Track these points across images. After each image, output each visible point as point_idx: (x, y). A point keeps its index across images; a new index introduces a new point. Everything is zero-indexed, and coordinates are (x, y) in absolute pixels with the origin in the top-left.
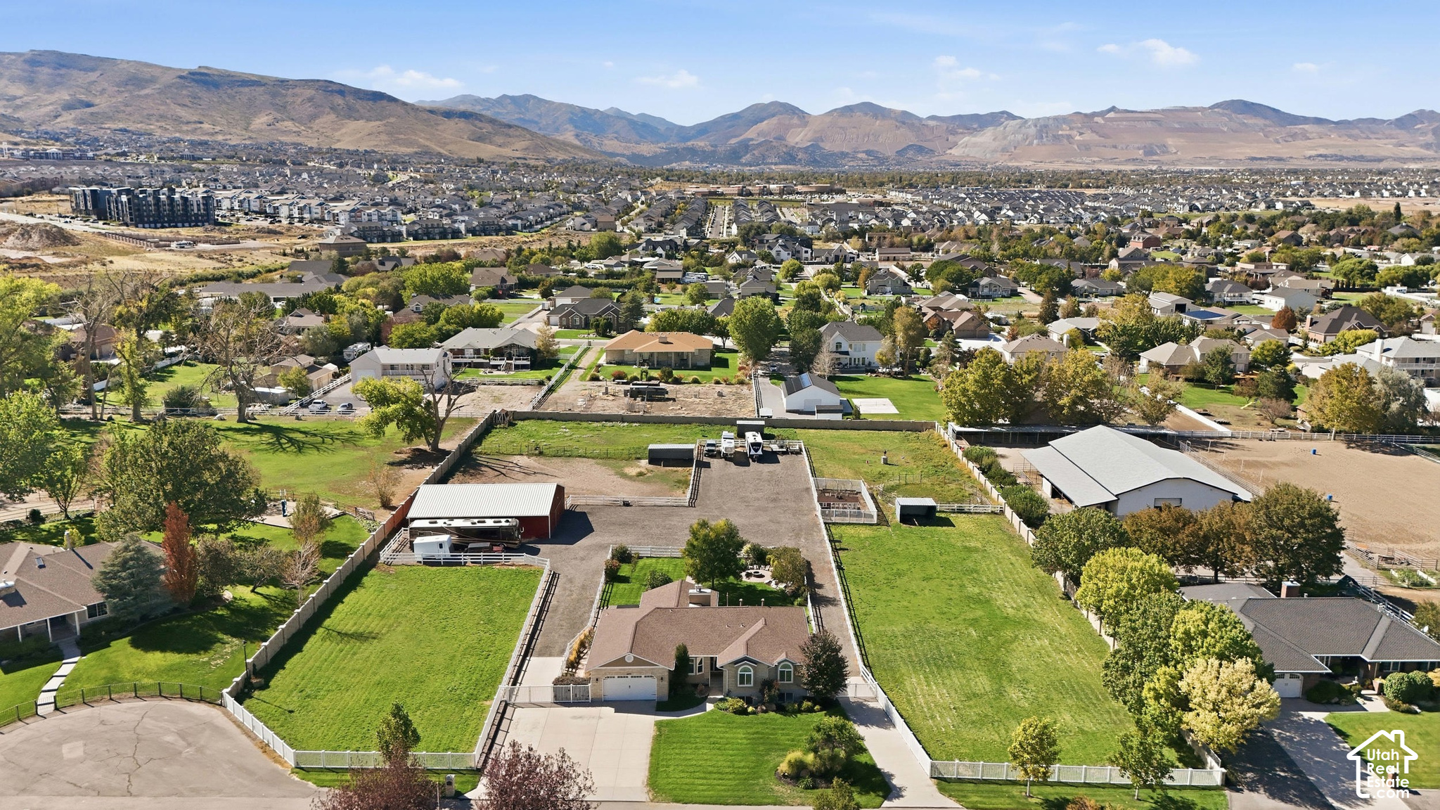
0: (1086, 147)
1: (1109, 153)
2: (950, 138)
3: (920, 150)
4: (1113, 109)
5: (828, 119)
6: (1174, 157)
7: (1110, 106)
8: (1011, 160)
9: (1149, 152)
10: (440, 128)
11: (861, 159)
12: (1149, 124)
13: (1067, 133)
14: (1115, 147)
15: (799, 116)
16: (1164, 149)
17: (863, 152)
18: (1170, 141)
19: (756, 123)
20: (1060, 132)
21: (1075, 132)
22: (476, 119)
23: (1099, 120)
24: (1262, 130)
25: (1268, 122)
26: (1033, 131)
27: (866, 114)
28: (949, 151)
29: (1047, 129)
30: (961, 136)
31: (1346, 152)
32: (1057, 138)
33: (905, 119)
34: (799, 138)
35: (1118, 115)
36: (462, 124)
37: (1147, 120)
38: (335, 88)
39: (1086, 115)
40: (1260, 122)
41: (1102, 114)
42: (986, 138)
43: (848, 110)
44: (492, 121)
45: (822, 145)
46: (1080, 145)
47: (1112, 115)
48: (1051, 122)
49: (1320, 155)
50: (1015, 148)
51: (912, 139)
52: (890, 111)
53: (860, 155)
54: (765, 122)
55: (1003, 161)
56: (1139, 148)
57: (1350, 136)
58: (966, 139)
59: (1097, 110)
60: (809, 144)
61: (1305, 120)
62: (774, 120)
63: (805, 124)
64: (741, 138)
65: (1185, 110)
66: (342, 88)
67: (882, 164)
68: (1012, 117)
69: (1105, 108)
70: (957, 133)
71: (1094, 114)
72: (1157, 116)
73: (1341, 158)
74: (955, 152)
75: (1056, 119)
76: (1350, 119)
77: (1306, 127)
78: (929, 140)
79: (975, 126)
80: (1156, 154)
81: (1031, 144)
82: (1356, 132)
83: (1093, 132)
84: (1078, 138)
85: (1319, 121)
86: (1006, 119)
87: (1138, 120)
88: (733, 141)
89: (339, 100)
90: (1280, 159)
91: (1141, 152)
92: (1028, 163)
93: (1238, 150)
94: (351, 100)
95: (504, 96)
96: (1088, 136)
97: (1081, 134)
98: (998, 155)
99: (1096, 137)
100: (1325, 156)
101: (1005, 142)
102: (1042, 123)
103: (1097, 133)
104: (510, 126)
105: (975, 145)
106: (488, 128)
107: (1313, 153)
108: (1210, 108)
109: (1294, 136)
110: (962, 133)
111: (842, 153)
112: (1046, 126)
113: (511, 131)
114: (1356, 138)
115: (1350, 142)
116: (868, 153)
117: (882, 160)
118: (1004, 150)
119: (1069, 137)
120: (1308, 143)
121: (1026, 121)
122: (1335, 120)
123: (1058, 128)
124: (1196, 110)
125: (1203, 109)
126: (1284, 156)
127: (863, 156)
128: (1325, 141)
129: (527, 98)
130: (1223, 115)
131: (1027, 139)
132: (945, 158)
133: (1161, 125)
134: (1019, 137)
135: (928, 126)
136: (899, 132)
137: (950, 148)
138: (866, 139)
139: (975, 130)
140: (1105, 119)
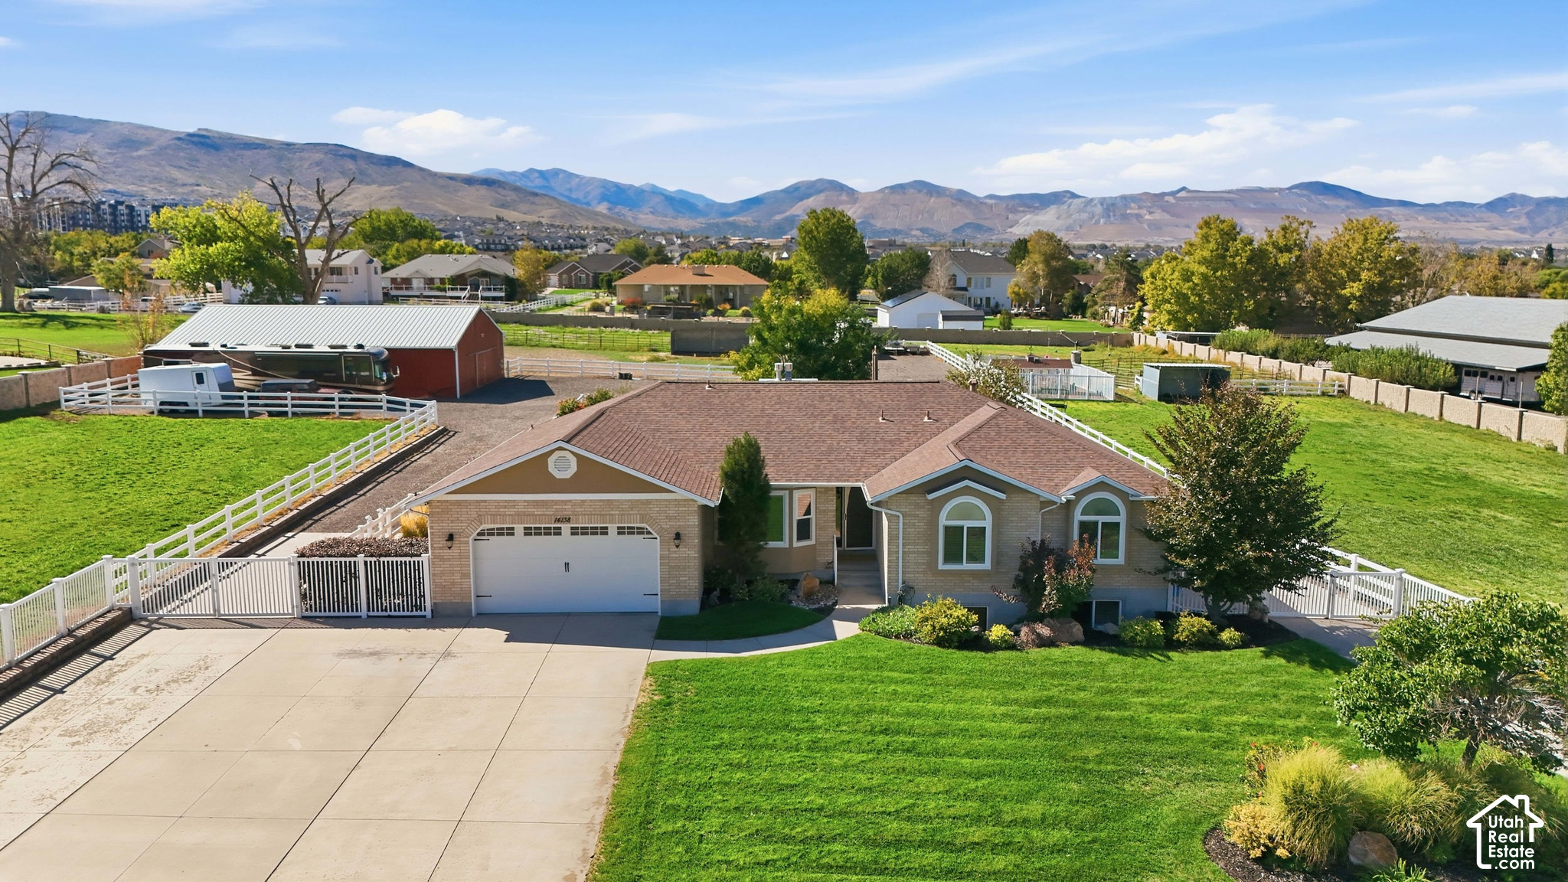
0: (1156, 226)
2: (1011, 216)
3: (978, 228)
4: (1184, 189)
5: (880, 196)
7: (1181, 186)
8: (1076, 239)
10: (459, 194)
11: (915, 236)
12: (1223, 204)
13: (1136, 211)
15: (848, 194)
17: (917, 229)
18: (1246, 221)
19: (802, 199)
20: (1128, 211)
21: (1143, 212)
22: (499, 186)
23: (1170, 199)
24: (1343, 211)
25: (1349, 203)
26: (1099, 209)
27: (920, 191)
28: (1009, 230)
29: (1114, 208)
30: (1022, 214)
31: (1433, 234)
32: (1125, 217)
33: (961, 197)
35: (1189, 195)
36: (483, 191)
37: (1221, 199)
38: (344, 152)
39: (1155, 195)
40: (1342, 203)
41: (1173, 194)
42: (1049, 214)
43: (899, 189)
44: (516, 189)
45: (872, 222)
46: (1151, 224)
47: (1183, 194)
48: (1119, 201)
50: (1081, 226)
51: (970, 218)
52: (945, 189)
53: (914, 233)
54: (812, 197)
57: (1438, 219)
58: (1028, 217)
59: (1167, 190)
61: (1390, 203)
62: (822, 197)
63: (855, 201)
64: (787, 214)
65: (1261, 190)
66: (354, 152)
68: (1074, 196)
69: (1175, 189)
70: (1019, 212)
71: (1164, 194)
72: (1232, 195)
74: (1017, 230)
75: (1124, 198)
76: (1437, 202)
77: (1391, 209)
78: (988, 219)
79: (1037, 205)
81: (1097, 222)
82: (1445, 214)
83: (1164, 211)
84: (1147, 217)
85: (1403, 204)
86: (1070, 198)
87: (1212, 199)
88: (778, 217)
89: (350, 165)
94: (363, 164)
95: (531, 170)
96: (1158, 215)
97: (1151, 213)
99: (1167, 217)
101: (1070, 221)
102: (1109, 202)
103: (1168, 212)
104: (536, 195)
105: (1037, 223)
106: (511, 196)
108: (1287, 189)
110: (1023, 212)
111: (895, 230)
112: (1113, 205)
113: (537, 200)
114: (1445, 220)
115: (1439, 224)
116: (922, 230)
117: (938, 237)
118: (1069, 229)
119: (1138, 216)
121: (1092, 200)
122: (1422, 202)
123: (1126, 206)
124: (1272, 190)
125: (1281, 190)
127: (918, 233)
128: (1410, 223)
129: (556, 172)
130: (1300, 196)
131: (1093, 217)
132: (1005, 236)
133: (1235, 205)
134: (1085, 216)
135: (985, 204)
136: (955, 210)
137: (1011, 227)
138: (920, 217)
139: (1037, 208)
140: (1175, 198)
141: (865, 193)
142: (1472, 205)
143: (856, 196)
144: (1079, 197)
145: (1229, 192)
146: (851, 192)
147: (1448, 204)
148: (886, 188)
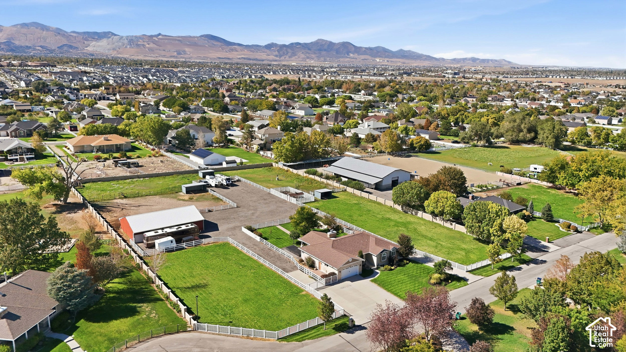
0: (151, 50)
1: (163, 53)
2: (85, 42)
3: (71, 47)
4: (160, 34)
5: (15, 29)
6: (189, 56)
7: (158, 33)
8: (118, 54)
9: (179, 53)
11: (39, 50)
12: (177, 42)
13: (142, 43)
14: (164, 50)
16: (184, 52)
17: (39, 46)
18: (187, 49)
20: (139, 43)
21: (145, 43)
23: (155, 38)
24: (220, 47)
25: (222, 44)
26: (126, 41)
27: (37, 28)
28: (86, 48)
29: (133, 41)
30: (91, 42)
31: (252, 57)
32: (138, 45)
33: (59, 32)
35: (163, 37)
37: (176, 40)
39: (148, 36)
40: (219, 44)
41: (155, 36)
42: (104, 43)
45: (13, 41)
46: (149, 49)
47: (160, 37)
48: (134, 38)
49: (243, 58)
50: (119, 49)
51: (65, 41)
52: (50, 27)
53: (38, 48)
55: (114, 54)
57: (251, 51)
58: (94, 43)
59: (153, 34)
60: (6, 41)
61: (234, 44)
63: (2, 31)
65: (190, 37)
67: (52, 53)
68: (114, 34)
69: (156, 34)
70: (88, 40)
71: (151, 36)
72: (180, 39)
73: (250, 59)
74: (90, 49)
75: (136, 37)
76: (250, 44)
77: (236, 47)
78: (74, 43)
79: (97, 37)
80: (182, 54)
81: (126, 47)
82: (253, 49)
84: (147, 46)
85: (239, 45)
86: (112, 35)
87: (173, 40)
90: (229, 59)
91: (175, 53)
92: (128, 56)
93: (213, 54)
96: (152, 45)
97: (148, 44)
98: (111, 51)
99: (156, 46)
100: (244, 58)
101: (114, 46)
102: (130, 38)
103: (155, 44)
105: (99, 46)
107: (240, 57)
108: (199, 37)
109: (232, 50)
110: (91, 40)
111: (27, 46)
114: (253, 52)
115: (251, 53)
116: (41, 46)
117: (52, 51)
118: (114, 49)
119: (143, 45)
120: (237, 53)
121: (122, 37)
122: (245, 45)
123: (138, 41)
124: (194, 37)
125: (197, 37)
126: (231, 58)
127: (40, 48)
128: (243, 52)
130: (205, 40)
131: (124, 45)
132: (85, 51)
133: (181, 43)
134: (120, 44)
135: (71, 35)
136: (57, 38)
137: (87, 47)
138: (39, 40)
139: (97, 39)
140: (158, 38)
141: (6, 27)
142: (260, 46)
144: (116, 35)
145: (179, 37)
147: (253, 45)
148: (18, 25)
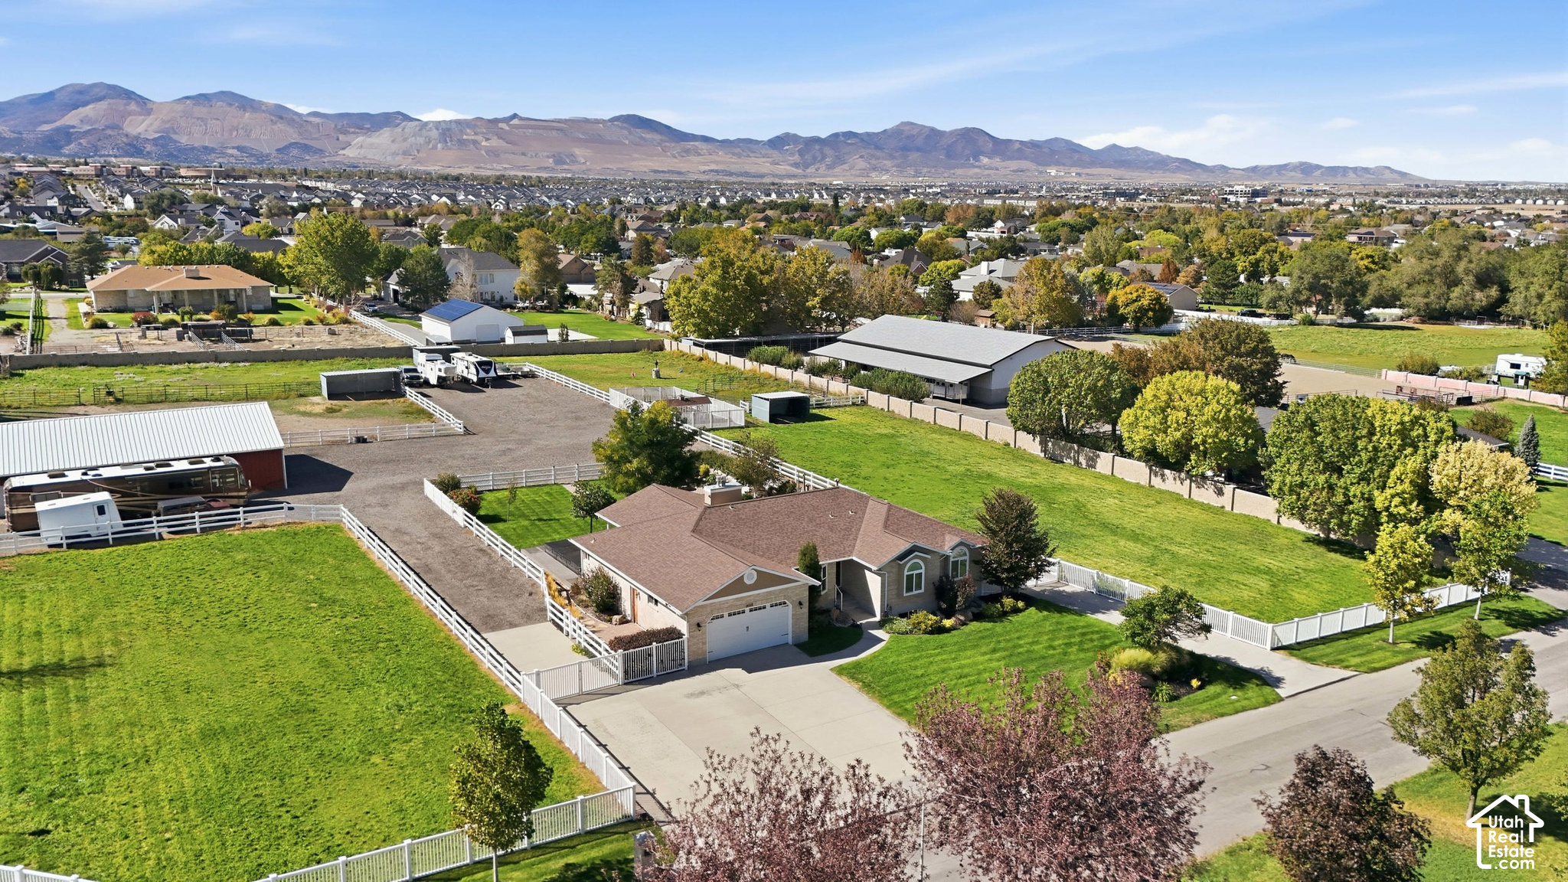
0: (494, 153)
1: (521, 160)
2: (341, 137)
3: (306, 148)
4: (515, 116)
5: (180, 107)
6: (584, 167)
7: (512, 114)
8: (415, 164)
9: (559, 161)
11: (233, 156)
12: (554, 133)
13: (472, 137)
14: (524, 154)
15: (137, 103)
16: (572, 157)
17: (234, 148)
18: (577, 151)
19: (75, 106)
20: (465, 137)
21: (479, 138)
23: (501, 125)
24: (659, 144)
25: (663, 138)
26: (434, 134)
27: (230, 105)
28: (341, 152)
29: (448, 132)
30: (352, 136)
31: (733, 168)
32: (462, 143)
33: (281, 114)
34: (141, 127)
35: (522, 122)
37: (551, 129)
39: (488, 121)
40: (657, 137)
41: (505, 120)
42: (383, 138)
43: (202, 99)
45: (175, 137)
46: (489, 151)
47: (515, 122)
48: (453, 126)
49: (712, 171)
50: (418, 151)
51: (294, 136)
52: (261, 103)
53: (230, 151)
54: (91, 106)
55: (406, 165)
56: (548, 157)
57: (734, 154)
58: (360, 139)
59: (500, 116)
60: (157, 135)
61: (694, 137)
62: (103, 105)
63: (149, 112)
64: (58, 123)
65: (587, 121)
67: (262, 162)
68: (407, 118)
69: (508, 114)
70: (348, 132)
71: (496, 121)
72: (561, 125)
73: (731, 174)
74: (351, 153)
75: (458, 123)
76: (732, 138)
77: (696, 144)
78: (315, 139)
79: (369, 126)
80: (564, 163)
81: (435, 147)
82: (738, 150)
83: (499, 138)
84: (484, 143)
85: (706, 139)
86: (402, 120)
87: (545, 128)
88: (46, 127)
90: (679, 173)
91: (551, 160)
92: (437, 168)
93: (641, 163)
96: (495, 142)
97: (487, 139)
98: (400, 158)
99: (504, 144)
100: (717, 171)
101: (406, 145)
102: (444, 126)
103: (504, 139)
105: (372, 146)
107: (707, 168)
108: (609, 121)
109: (687, 151)
110: (353, 133)
111: (206, 148)
112: (449, 130)
114: (739, 156)
115: (734, 159)
116: (238, 148)
117: (261, 158)
118: (406, 153)
119: (475, 142)
120: (700, 158)
121: (425, 124)
122: (720, 138)
123: (462, 132)
124: (597, 121)
125: (603, 121)
126: (683, 170)
127: (235, 152)
128: (714, 157)
130: (622, 128)
131: (430, 142)
132: (338, 159)
133: (566, 135)
134: (421, 140)
135: (311, 122)
136: (275, 127)
137: (343, 149)
138: (235, 133)
139: (369, 129)
140: (508, 125)
141: (161, 103)
142: (757, 142)
143: (149, 106)
144: (412, 119)
145: (559, 121)
146: (142, 101)
147: (739, 140)
148: (187, 98)
